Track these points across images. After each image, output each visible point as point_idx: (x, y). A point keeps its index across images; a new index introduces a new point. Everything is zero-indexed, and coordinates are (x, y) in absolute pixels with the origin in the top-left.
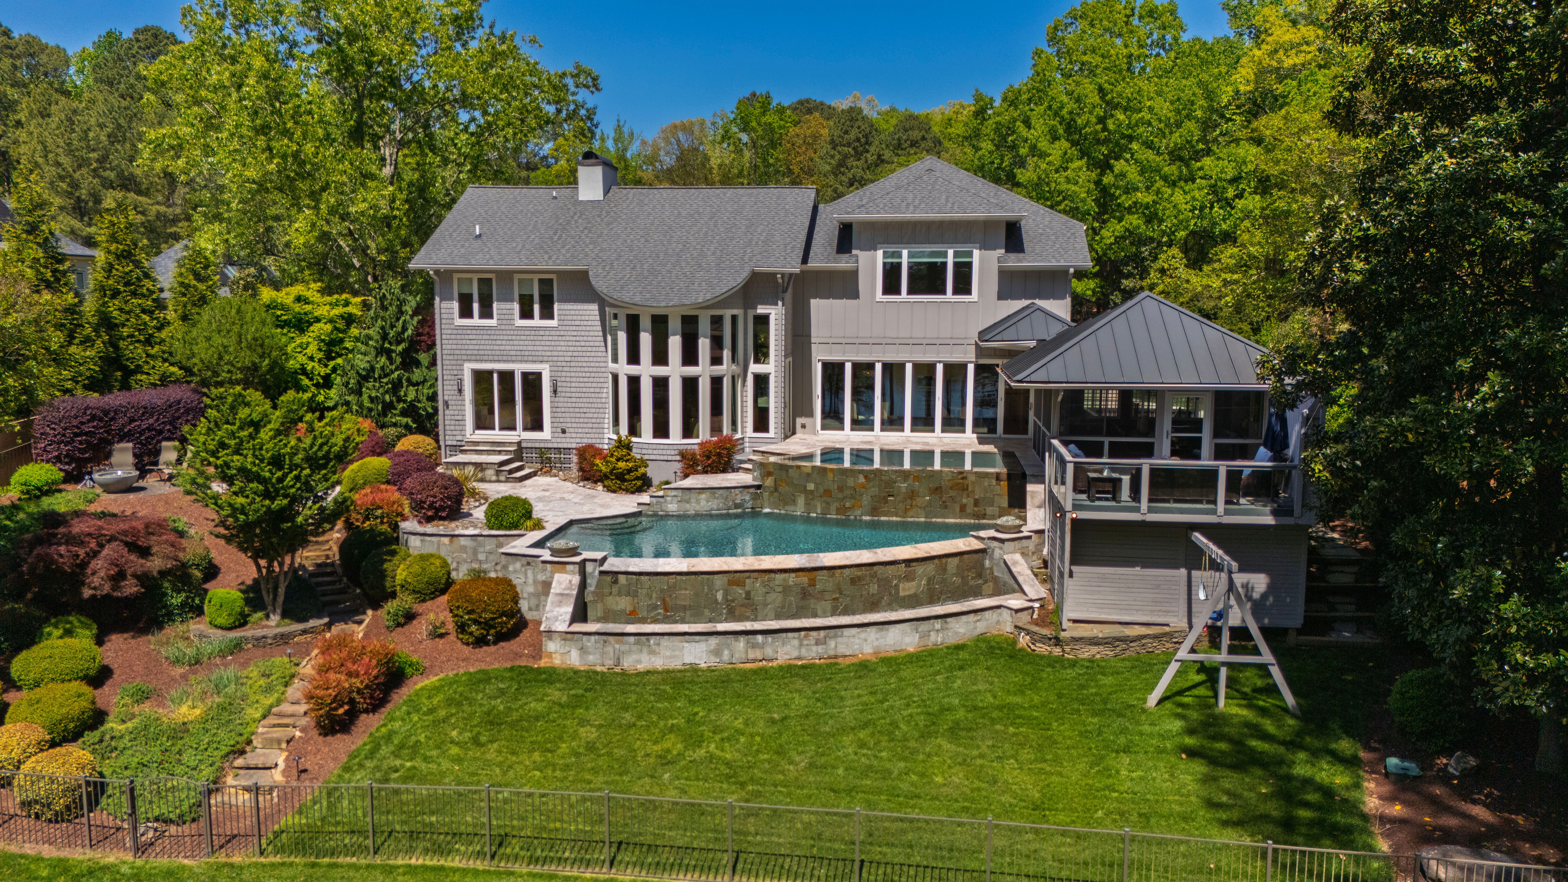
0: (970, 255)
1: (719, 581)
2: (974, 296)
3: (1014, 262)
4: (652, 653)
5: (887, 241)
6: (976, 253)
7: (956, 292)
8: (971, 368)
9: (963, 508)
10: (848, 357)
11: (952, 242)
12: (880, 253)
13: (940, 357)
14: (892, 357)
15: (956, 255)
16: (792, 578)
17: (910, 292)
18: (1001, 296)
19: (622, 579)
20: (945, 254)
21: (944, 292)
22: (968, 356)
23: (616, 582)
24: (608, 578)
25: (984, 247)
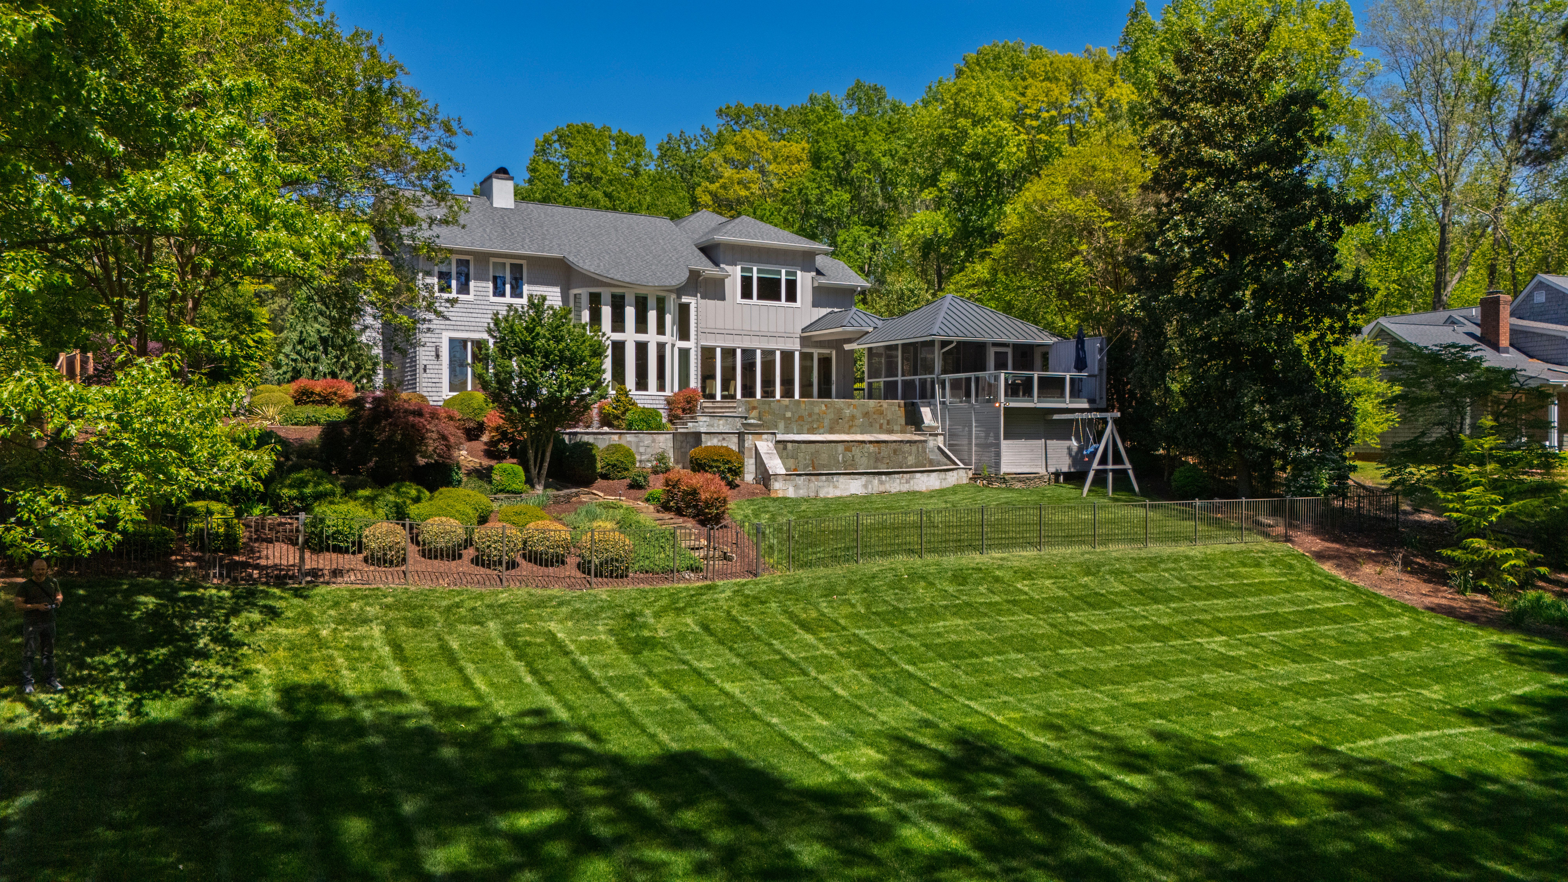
0: (795, 274)
1: (841, 448)
2: (798, 304)
3: (823, 280)
4: (835, 487)
5: (742, 260)
6: (799, 273)
7: (787, 300)
8: (797, 354)
9: (881, 426)
10: (719, 343)
11: (785, 264)
12: (739, 268)
13: (778, 345)
14: (748, 344)
15: (787, 273)
16: (872, 448)
17: (759, 298)
18: (815, 305)
19: (789, 445)
20: (779, 273)
21: (779, 299)
22: (794, 345)
23: (785, 448)
24: (781, 446)
25: (803, 270)
